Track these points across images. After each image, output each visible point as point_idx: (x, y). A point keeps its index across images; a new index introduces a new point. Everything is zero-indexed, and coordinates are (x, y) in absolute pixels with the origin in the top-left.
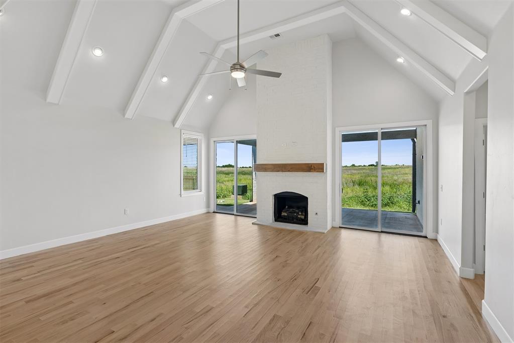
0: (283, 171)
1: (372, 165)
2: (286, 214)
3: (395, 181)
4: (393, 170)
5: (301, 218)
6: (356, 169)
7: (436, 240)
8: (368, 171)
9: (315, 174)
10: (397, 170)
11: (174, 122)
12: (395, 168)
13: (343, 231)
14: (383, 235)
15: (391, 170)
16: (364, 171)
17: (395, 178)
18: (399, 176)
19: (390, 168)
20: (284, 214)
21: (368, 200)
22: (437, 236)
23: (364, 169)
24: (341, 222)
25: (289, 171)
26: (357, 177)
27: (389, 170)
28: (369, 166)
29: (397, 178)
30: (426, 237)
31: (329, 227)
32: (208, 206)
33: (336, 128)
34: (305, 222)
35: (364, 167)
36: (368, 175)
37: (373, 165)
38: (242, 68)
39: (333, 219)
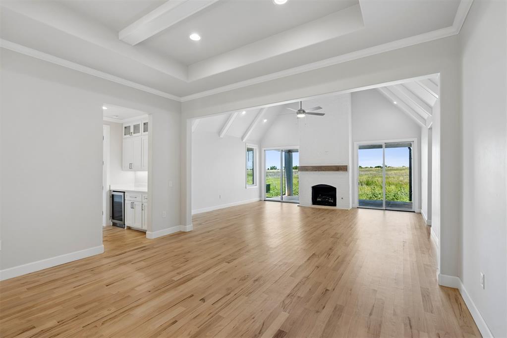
0: (319, 171)
1: (378, 167)
2: (320, 200)
3: (401, 181)
4: (399, 171)
5: (331, 202)
6: (363, 171)
7: (421, 213)
8: (375, 172)
9: (341, 172)
10: (403, 171)
11: (242, 138)
12: (401, 170)
13: (360, 210)
14: (387, 212)
15: (397, 171)
16: (371, 172)
17: (401, 178)
18: (405, 177)
19: (397, 169)
20: (318, 200)
21: (376, 197)
22: (421, 211)
23: (371, 170)
24: (358, 205)
25: (323, 171)
26: (364, 178)
27: (395, 171)
28: (376, 167)
29: (403, 179)
30: (414, 212)
31: (351, 207)
32: (260, 196)
33: (355, 143)
34: (334, 204)
35: (371, 169)
36: (375, 175)
37: (380, 167)
38: (304, 112)
39: (353, 203)
